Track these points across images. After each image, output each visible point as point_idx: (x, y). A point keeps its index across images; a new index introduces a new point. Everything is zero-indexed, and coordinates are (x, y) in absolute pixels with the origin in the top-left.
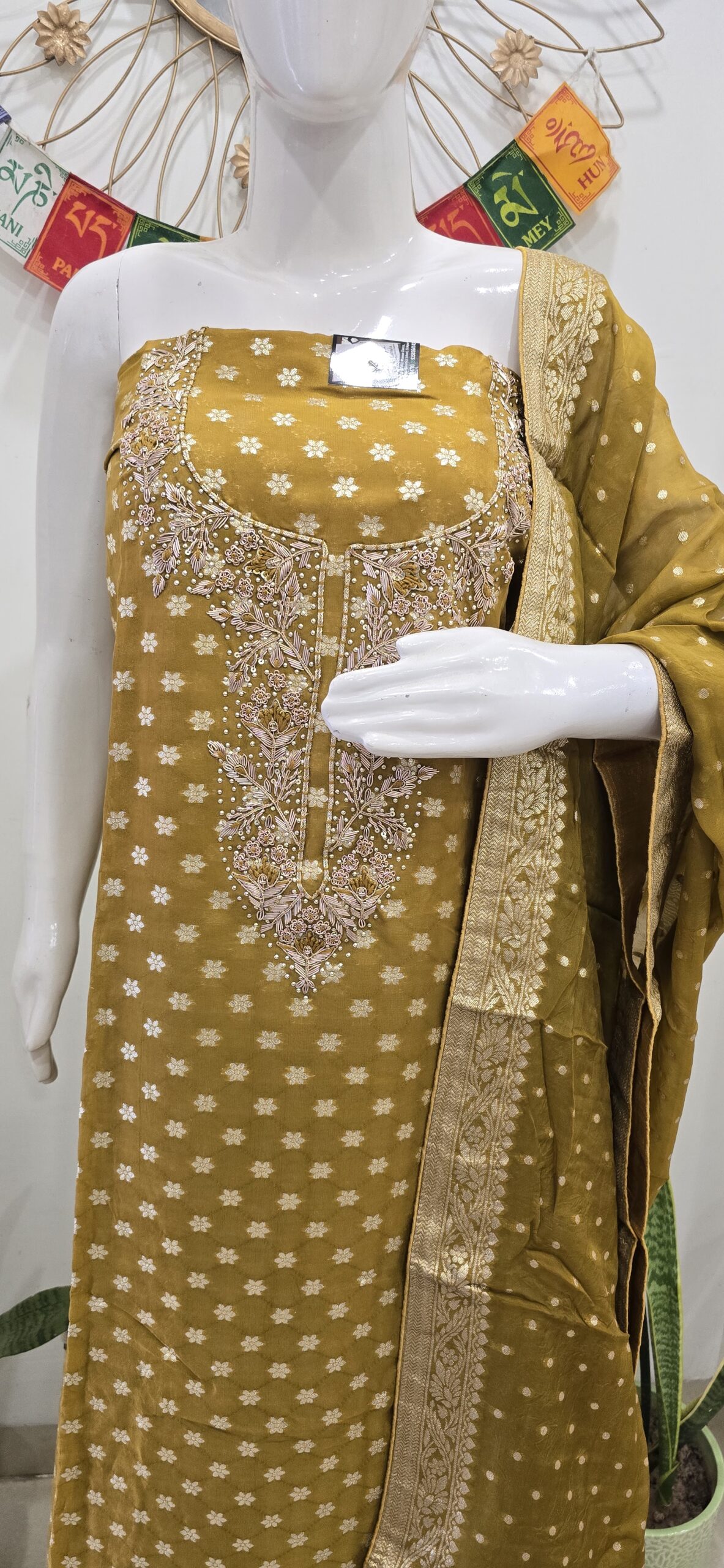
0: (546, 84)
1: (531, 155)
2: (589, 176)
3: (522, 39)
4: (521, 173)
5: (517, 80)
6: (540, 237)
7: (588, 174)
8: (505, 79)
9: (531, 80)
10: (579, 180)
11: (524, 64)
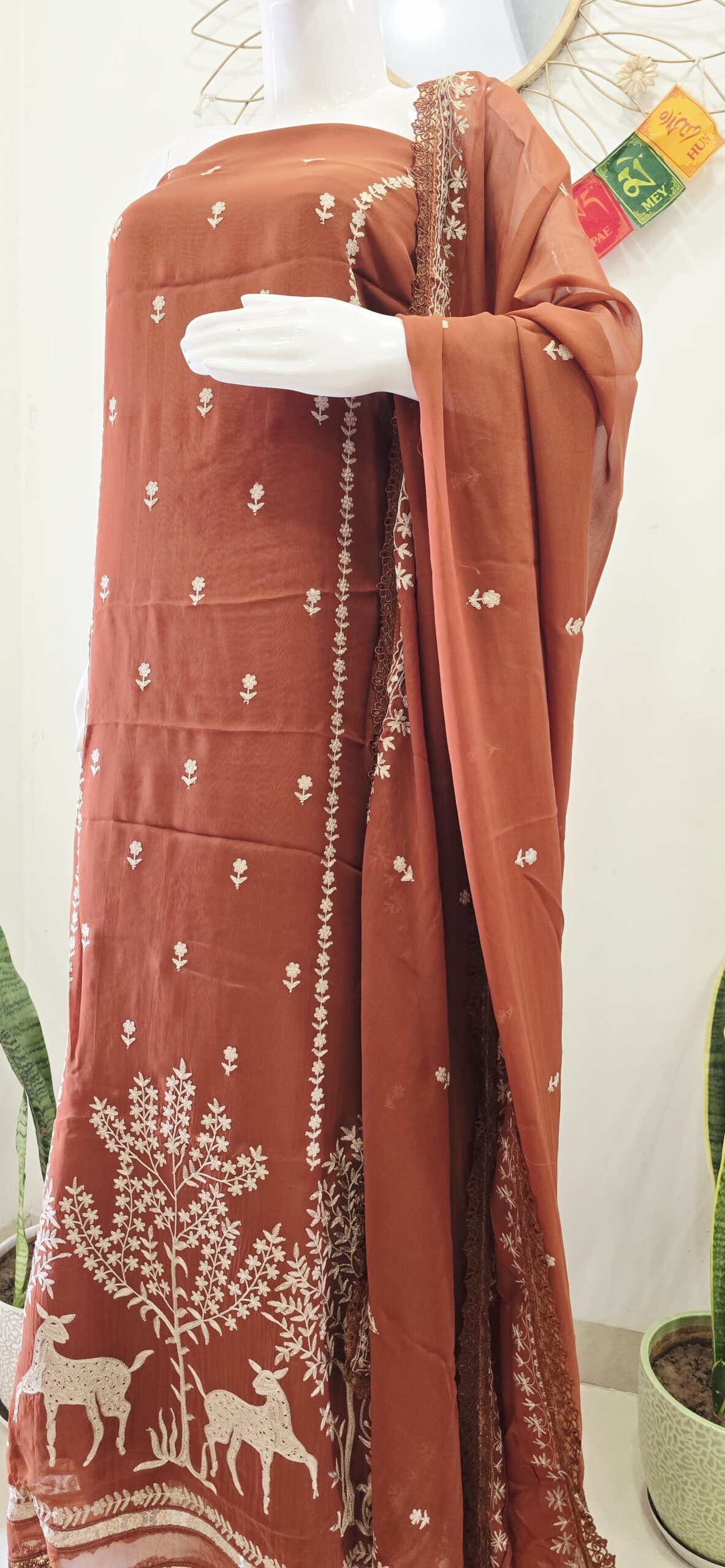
1: (647, 140)
2: (696, 149)
3: (642, 60)
4: (641, 156)
5: (638, 89)
6: (657, 202)
7: (695, 148)
9: (649, 88)
10: (688, 154)
11: (643, 77)
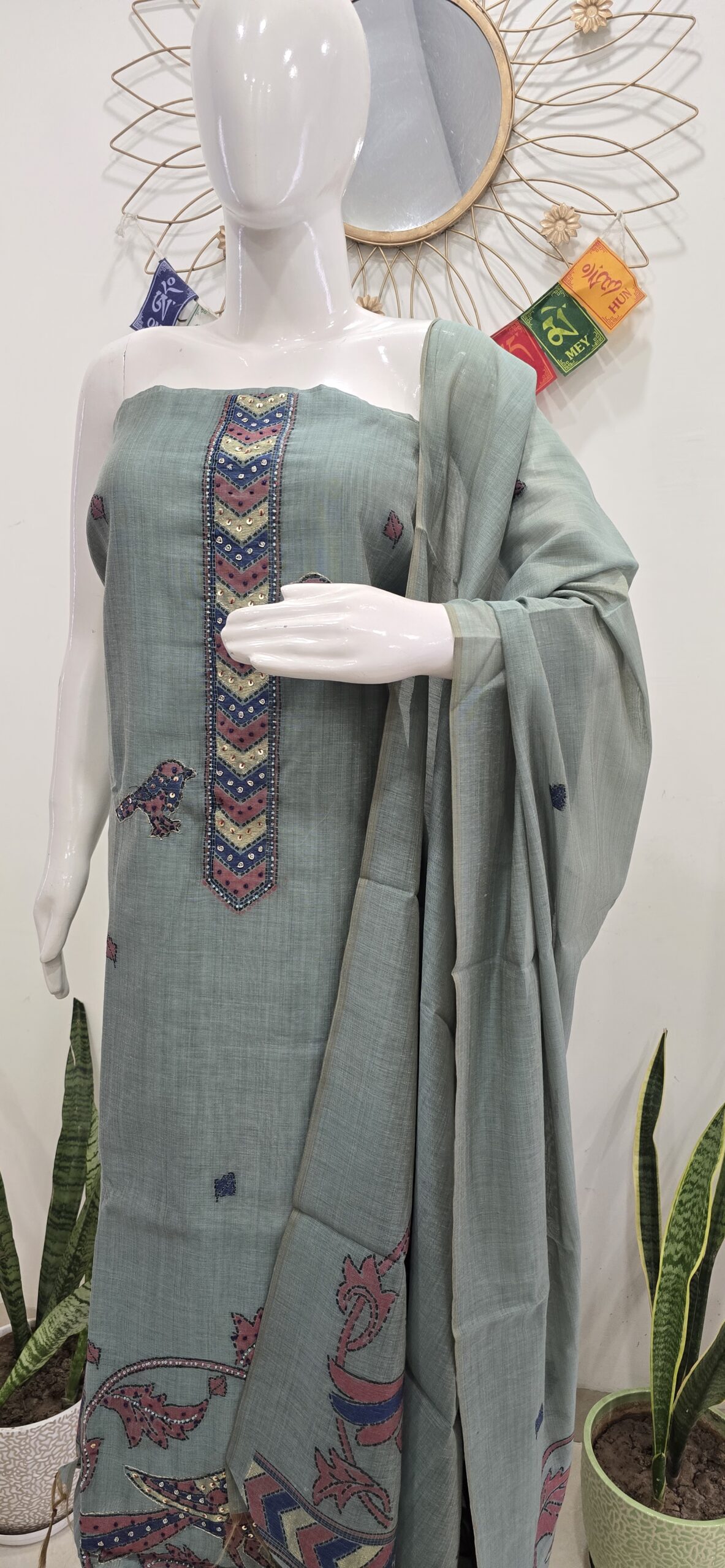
1: (570, 292)
2: (617, 303)
3: (565, 210)
4: (564, 306)
5: (563, 239)
9: (572, 238)
10: (610, 307)
11: (566, 227)
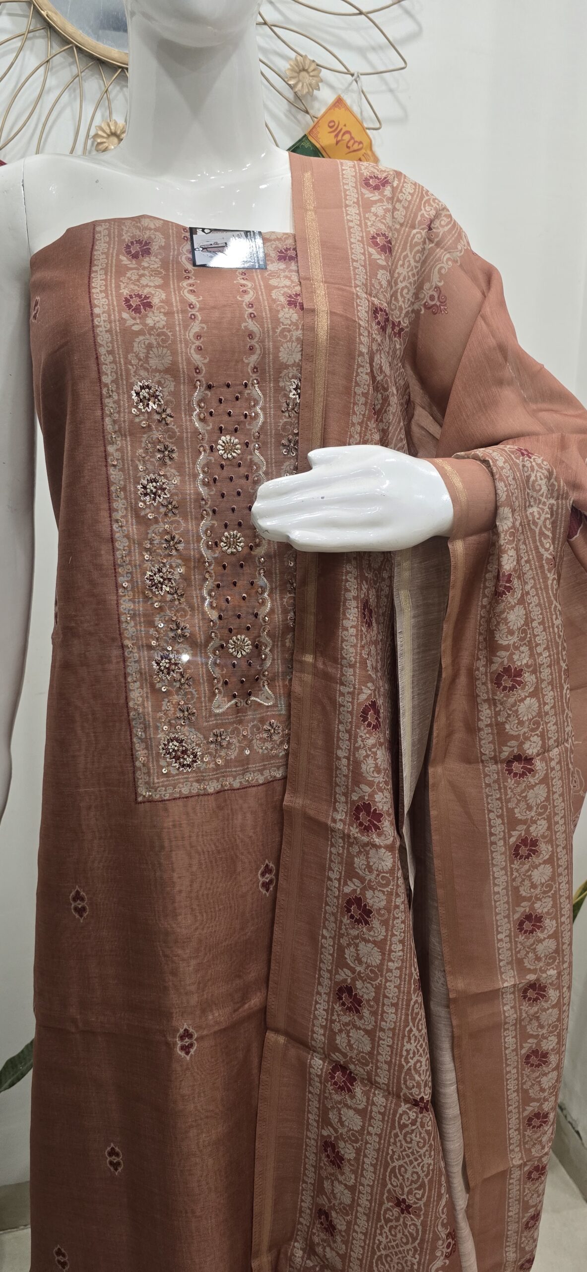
0: (326, 96)
1: (318, 146)
3: (307, 62)
5: (305, 91)
8: (296, 90)
11: (310, 80)
